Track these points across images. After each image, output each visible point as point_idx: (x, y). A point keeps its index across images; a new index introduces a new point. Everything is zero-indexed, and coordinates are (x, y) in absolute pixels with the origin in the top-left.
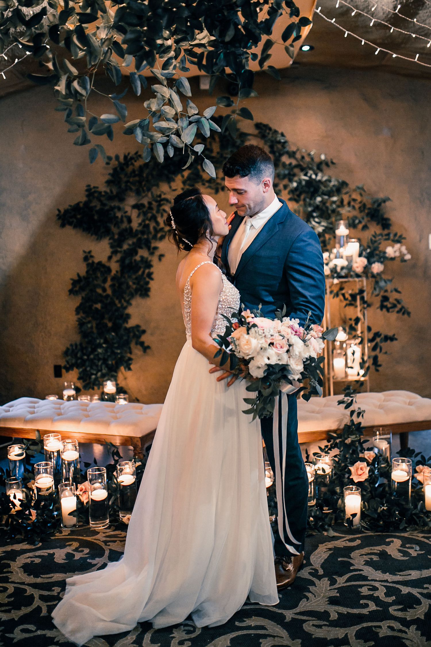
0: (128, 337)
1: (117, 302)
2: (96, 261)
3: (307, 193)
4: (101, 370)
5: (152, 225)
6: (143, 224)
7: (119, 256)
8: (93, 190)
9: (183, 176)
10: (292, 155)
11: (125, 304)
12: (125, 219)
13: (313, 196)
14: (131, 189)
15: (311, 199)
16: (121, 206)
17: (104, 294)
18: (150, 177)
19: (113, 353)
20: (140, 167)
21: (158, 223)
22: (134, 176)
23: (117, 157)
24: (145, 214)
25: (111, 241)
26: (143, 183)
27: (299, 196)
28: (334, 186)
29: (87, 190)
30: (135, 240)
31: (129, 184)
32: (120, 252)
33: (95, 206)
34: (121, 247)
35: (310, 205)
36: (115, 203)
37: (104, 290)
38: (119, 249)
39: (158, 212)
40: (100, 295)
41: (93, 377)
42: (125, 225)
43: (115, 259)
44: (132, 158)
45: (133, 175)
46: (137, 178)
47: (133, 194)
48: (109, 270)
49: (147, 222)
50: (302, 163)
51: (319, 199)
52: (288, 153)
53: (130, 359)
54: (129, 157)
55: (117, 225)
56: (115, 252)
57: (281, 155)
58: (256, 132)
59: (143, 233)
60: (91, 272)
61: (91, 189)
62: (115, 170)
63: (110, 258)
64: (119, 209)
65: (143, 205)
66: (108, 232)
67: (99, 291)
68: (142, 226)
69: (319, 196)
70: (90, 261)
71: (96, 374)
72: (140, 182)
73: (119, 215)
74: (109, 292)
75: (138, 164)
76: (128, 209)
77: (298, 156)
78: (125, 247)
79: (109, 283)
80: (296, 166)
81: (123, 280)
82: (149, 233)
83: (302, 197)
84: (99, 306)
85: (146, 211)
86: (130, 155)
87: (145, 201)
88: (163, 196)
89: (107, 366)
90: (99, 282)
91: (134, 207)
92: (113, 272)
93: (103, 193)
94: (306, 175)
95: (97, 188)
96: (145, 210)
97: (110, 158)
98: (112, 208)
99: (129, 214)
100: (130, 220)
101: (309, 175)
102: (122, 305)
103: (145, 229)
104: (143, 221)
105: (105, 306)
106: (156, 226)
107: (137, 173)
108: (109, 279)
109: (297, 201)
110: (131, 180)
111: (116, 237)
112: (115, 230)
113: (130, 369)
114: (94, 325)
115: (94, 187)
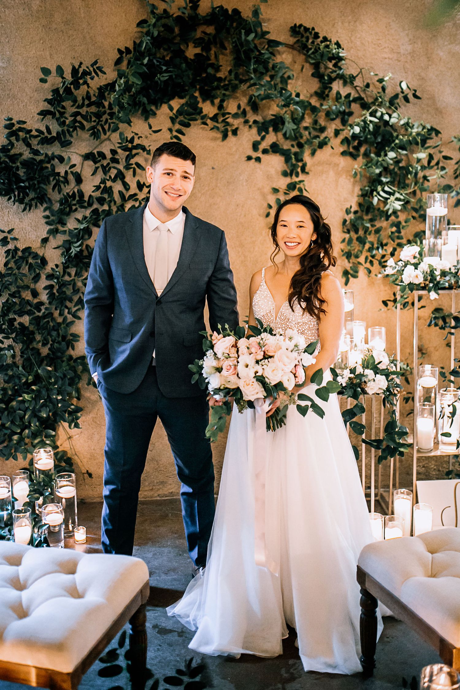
0: (75, 371)
1: (56, 314)
2: (21, 246)
3: (371, 144)
4: (29, 427)
5: (118, 187)
6: (102, 186)
7: (60, 239)
8: (17, 126)
9: (171, 109)
10: (348, 80)
11: (70, 318)
12: (71, 177)
13: (380, 149)
14: (82, 127)
15: (378, 155)
16: (65, 155)
17: (36, 301)
18: (116, 109)
19: (49, 399)
20: (100, 89)
21: (126, 186)
22: (89, 106)
23: (60, 70)
24: (106, 170)
25: (47, 213)
26: (104, 118)
27: (357, 148)
28: (418, 134)
29: (6, 127)
30: (88, 213)
31: (79, 118)
32: (64, 232)
33: (21, 154)
34: (64, 224)
35: (376, 165)
36: (55, 149)
37: (35, 294)
38: (61, 228)
39: (128, 167)
40: (28, 303)
41: (16, 437)
42: (71, 188)
43: (52, 243)
44: (85, 73)
45: (87, 102)
46: (93, 109)
47: (86, 135)
48: (44, 262)
49: (109, 184)
50: (363, 95)
51: (392, 155)
52: (341, 77)
53: (79, 410)
54: (81, 70)
55: (57, 185)
56: (54, 232)
57: (331, 80)
58: (291, 41)
59: (101, 201)
60: (12, 265)
61: (13, 125)
62: (56, 91)
63: (45, 241)
64: (61, 159)
65: (102, 155)
66: (42, 198)
67: (27, 295)
68: (101, 190)
69: (392, 150)
70: (11, 246)
71: (20, 433)
72: (98, 115)
73: (61, 169)
74: (44, 297)
75: (96, 83)
76: (76, 159)
77: (358, 82)
78: (72, 224)
79: (43, 283)
80: (355, 100)
81: (67, 278)
82: (113, 200)
83: (362, 150)
84: (26, 320)
85: (108, 164)
86: (83, 67)
87: (106, 149)
88: (136, 142)
89: (40, 419)
90: (27, 281)
91: (88, 157)
92: (51, 265)
93: (34, 133)
94: (373, 114)
95: (25, 122)
96: (105, 163)
97: (46, 71)
98: (49, 158)
99: (77, 169)
100: (79, 179)
101: (379, 114)
102: (65, 319)
103: (106, 196)
104: (103, 182)
105: (36, 321)
106: (124, 191)
107: (93, 99)
108: (43, 277)
109: (354, 157)
110: (83, 111)
111: (57, 206)
112: (55, 196)
113: (77, 426)
114: (18, 353)
115: (19, 122)
